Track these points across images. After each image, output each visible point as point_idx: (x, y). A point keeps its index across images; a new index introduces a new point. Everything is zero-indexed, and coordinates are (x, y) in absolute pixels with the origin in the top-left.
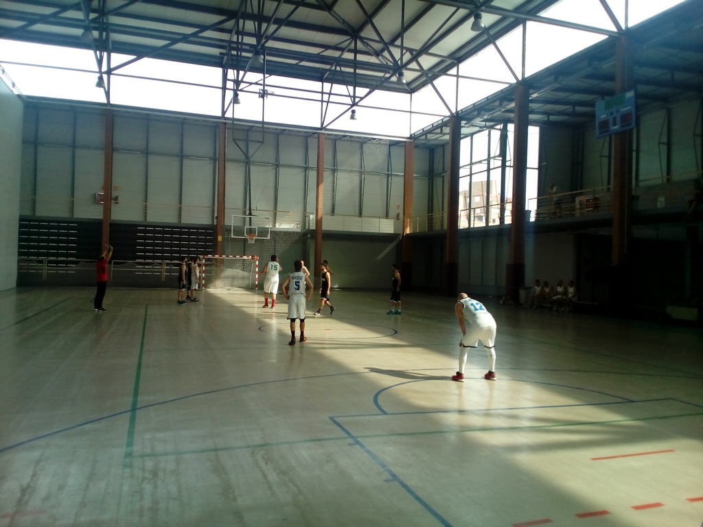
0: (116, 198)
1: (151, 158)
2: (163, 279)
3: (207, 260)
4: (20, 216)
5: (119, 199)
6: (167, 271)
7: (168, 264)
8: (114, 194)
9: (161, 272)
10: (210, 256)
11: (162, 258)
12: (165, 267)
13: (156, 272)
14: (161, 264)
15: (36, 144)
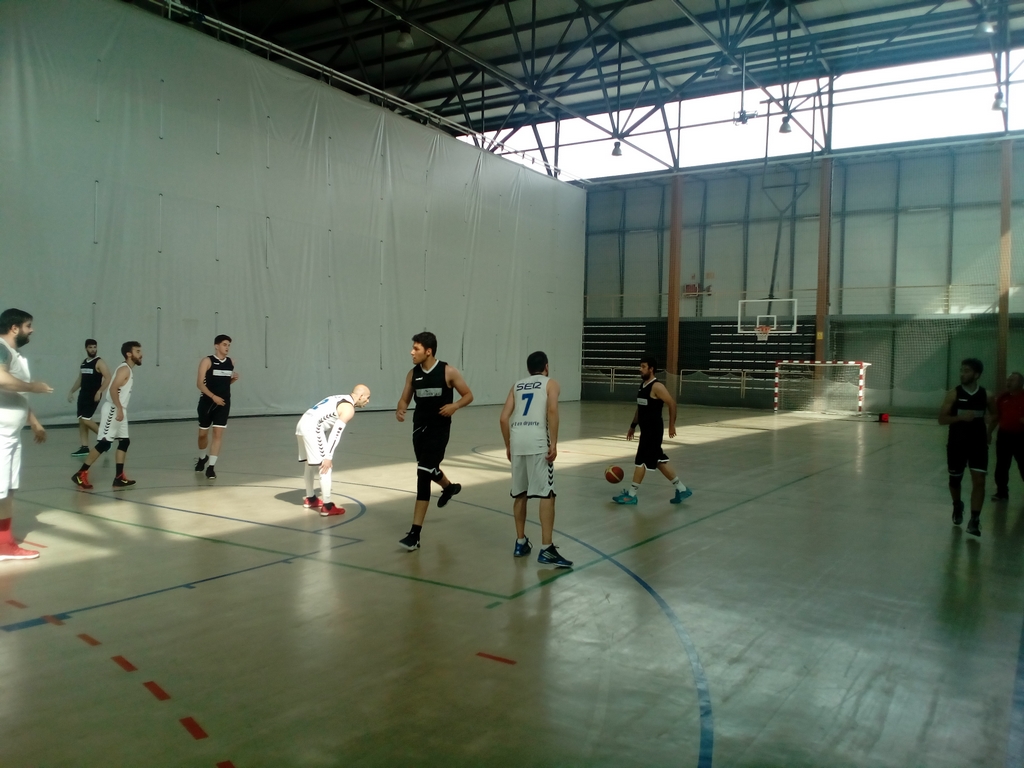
0: (708, 289)
2: (743, 395)
3: (782, 367)
5: (711, 289)
6: (748, 384)
7: (747, 374)
8: (706, 283)
9: (740, 385)
10: (786, 362)
12: (745, 379)
13: (734, 385)
14: (739, 375)
15: (622, 231)
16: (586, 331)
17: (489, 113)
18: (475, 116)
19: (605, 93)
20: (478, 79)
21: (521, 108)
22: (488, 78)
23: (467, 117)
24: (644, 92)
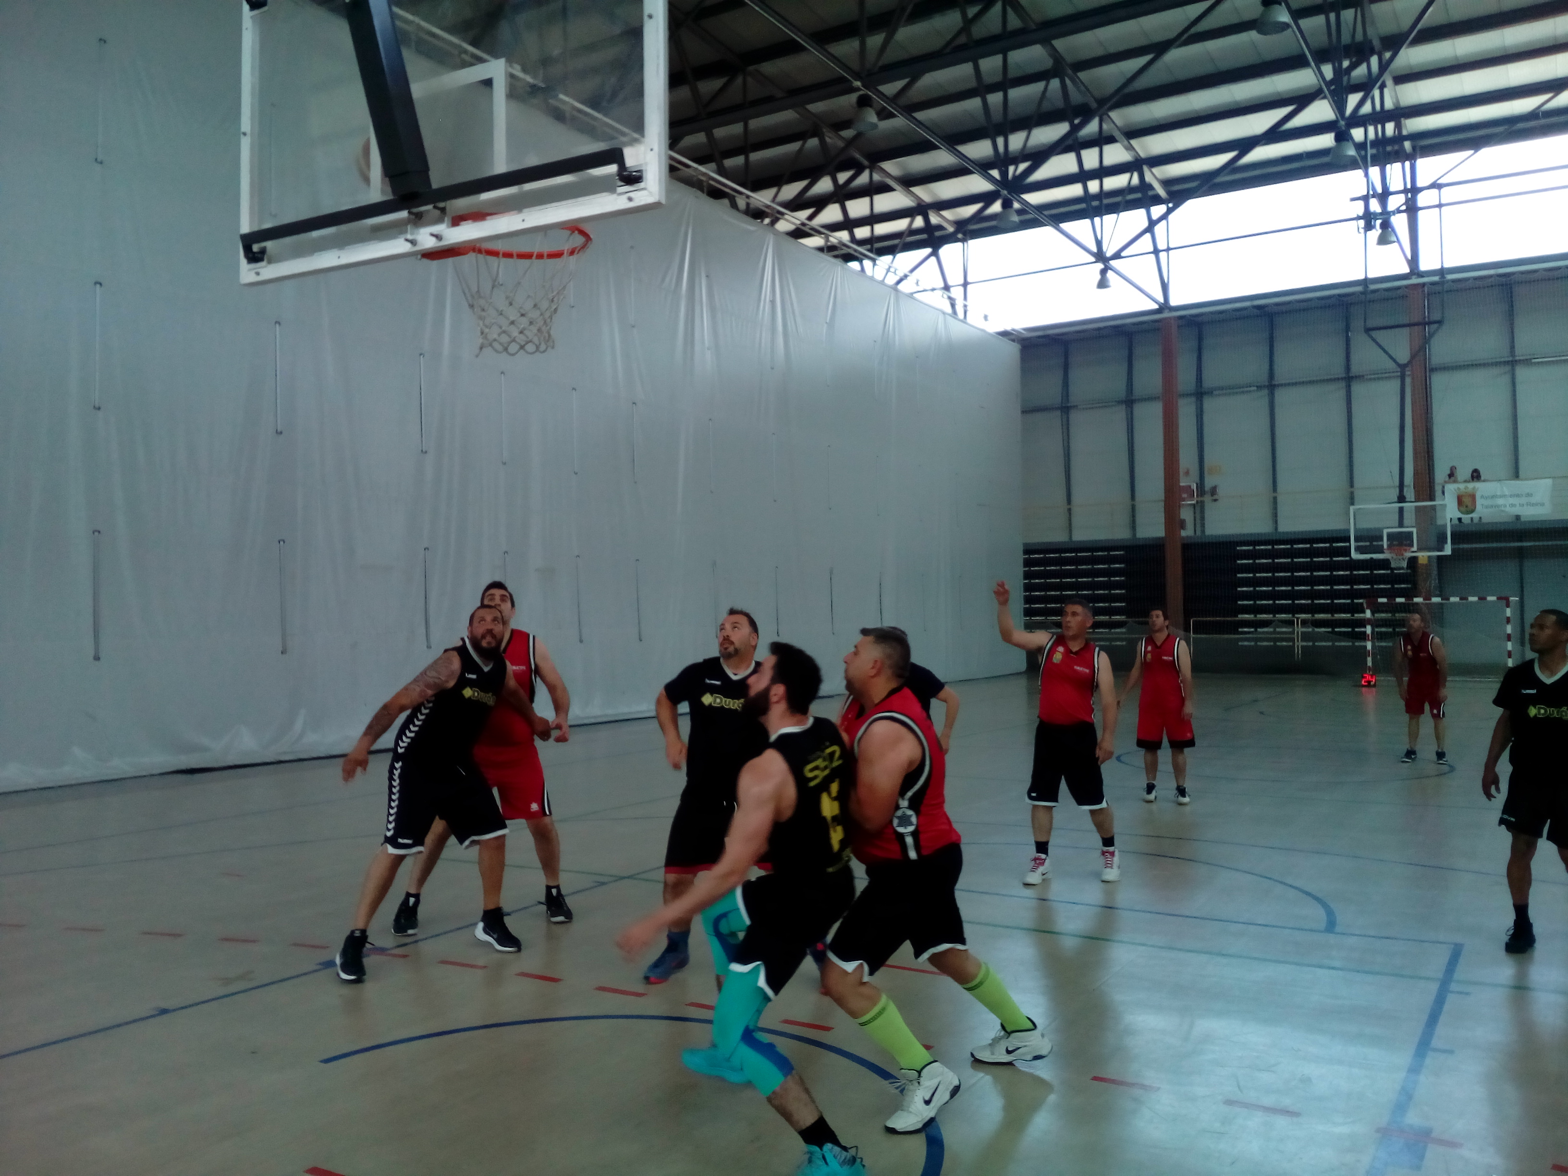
0: (1214, 491)
1: (1281, 395)
2: (1298, 656)
4: (1025, 545)
5: (1218, 490)
6: (1305, 637)
7: (1304, 623)
8: (1209, 483)
9: (1292, 640)
10: (1382, 600)
11: (1294, 610)
12: (1300, 629)
13: (1283, 640)
14: (1290, 623)
15: (1066, 409)
16: (1027, 563)
17: (881, 229)
18: (862, 233)
19: (1085, 188)
20: (863, 179)
21: (919, 222)
22: (876, 177)
23: (852, 235)
24: (1130, 189)
